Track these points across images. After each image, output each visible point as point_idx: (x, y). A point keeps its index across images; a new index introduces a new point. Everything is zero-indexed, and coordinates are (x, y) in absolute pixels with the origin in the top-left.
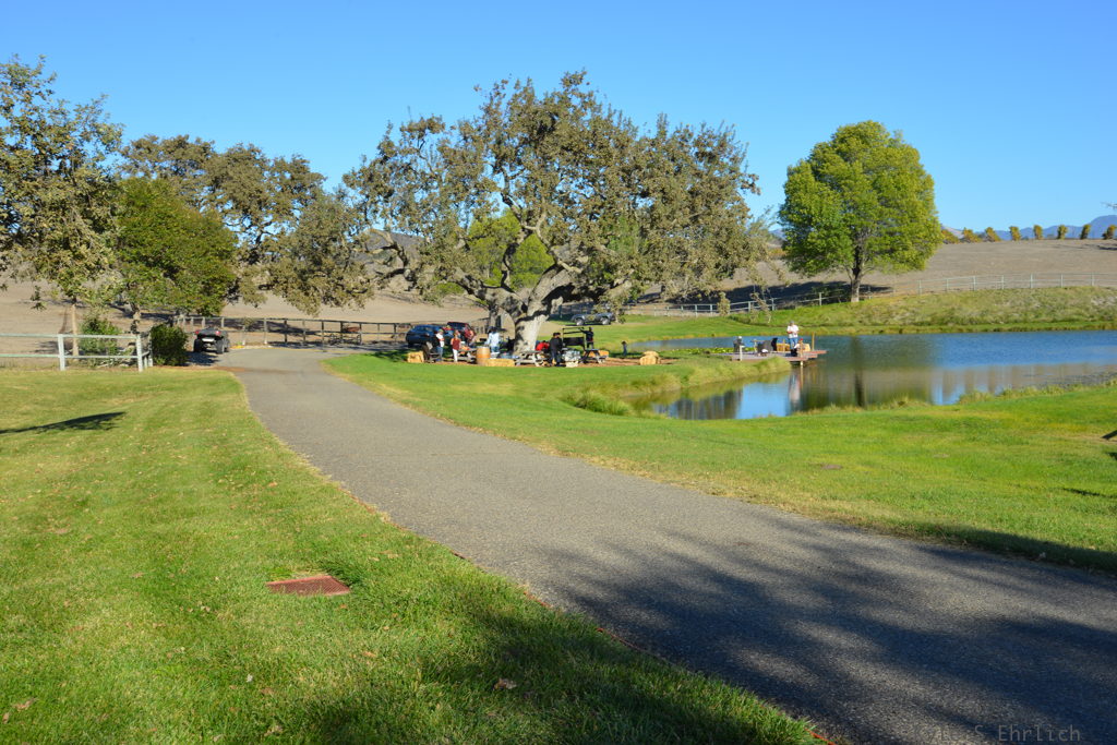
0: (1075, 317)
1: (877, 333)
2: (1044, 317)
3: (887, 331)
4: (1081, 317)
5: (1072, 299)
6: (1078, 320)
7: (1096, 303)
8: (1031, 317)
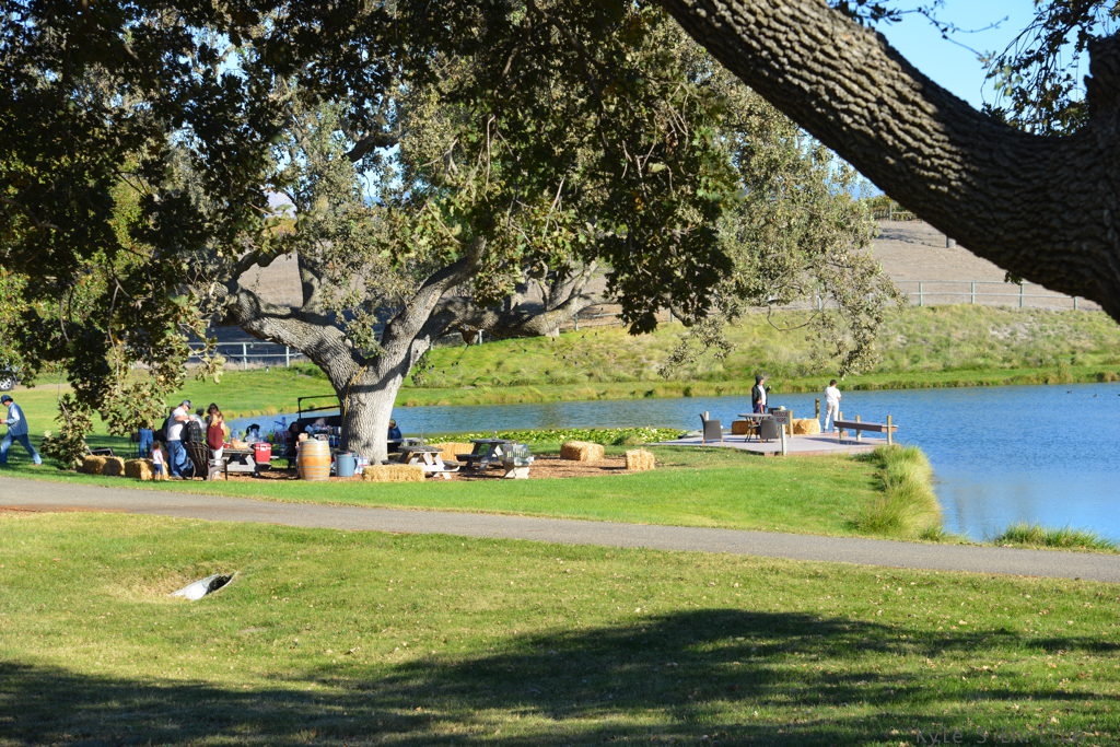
0: (981, 361)
1: (641, 396)
2: (926, 363)
3: (661, 393)
4: (989, 362)
5: (956, 328)
6: (988, 367)
7: (1001, 337)
8: (905, 362)
